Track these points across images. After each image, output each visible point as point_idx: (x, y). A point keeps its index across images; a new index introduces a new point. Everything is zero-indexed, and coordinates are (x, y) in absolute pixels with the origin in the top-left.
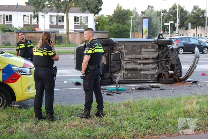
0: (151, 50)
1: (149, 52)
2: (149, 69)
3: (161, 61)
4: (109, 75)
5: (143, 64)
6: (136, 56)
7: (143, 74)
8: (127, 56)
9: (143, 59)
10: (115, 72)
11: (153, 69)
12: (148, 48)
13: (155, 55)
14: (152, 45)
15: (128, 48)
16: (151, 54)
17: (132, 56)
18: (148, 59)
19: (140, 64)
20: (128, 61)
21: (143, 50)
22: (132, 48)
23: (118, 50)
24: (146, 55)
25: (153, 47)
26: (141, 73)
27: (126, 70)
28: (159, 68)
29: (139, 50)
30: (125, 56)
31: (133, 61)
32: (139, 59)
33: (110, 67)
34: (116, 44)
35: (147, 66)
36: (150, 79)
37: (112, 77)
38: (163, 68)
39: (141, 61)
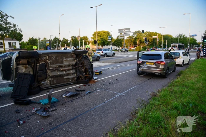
0: (70, 59)
1: (69, 61)
2: (70, 74)
3: (78, 67)
4: (37, 84)
5: (66, 70)
6: (59, 65)
7: (66, 79)
8: (52, 65)
9: (65, 67)
10: (42, 81)
11: (73, 74)
12: (68, 58)
13: (74, 63)
14: (71, 55)
15: (52, 59)
16: (71, 62)
17: (56, 65)
18: (69, 66)
19: (63, 71)
20: (53, 69)
21: (64, 59)
22: (56, 58)
23: (43, 61)
24: (67, 64)
25: (72, 57)
26: (64, 78)
27: (52, 77)
28: (77, 72)
29: (61, 60)
30: (50, 65)
31: (57, 69)
32: (62, 67)
33: (37, 76)
34: (42, 55)
35: (68, 72)
36: (71, 82)
37: (40, 85)
38: (80, 72)
39: (64, 69)
